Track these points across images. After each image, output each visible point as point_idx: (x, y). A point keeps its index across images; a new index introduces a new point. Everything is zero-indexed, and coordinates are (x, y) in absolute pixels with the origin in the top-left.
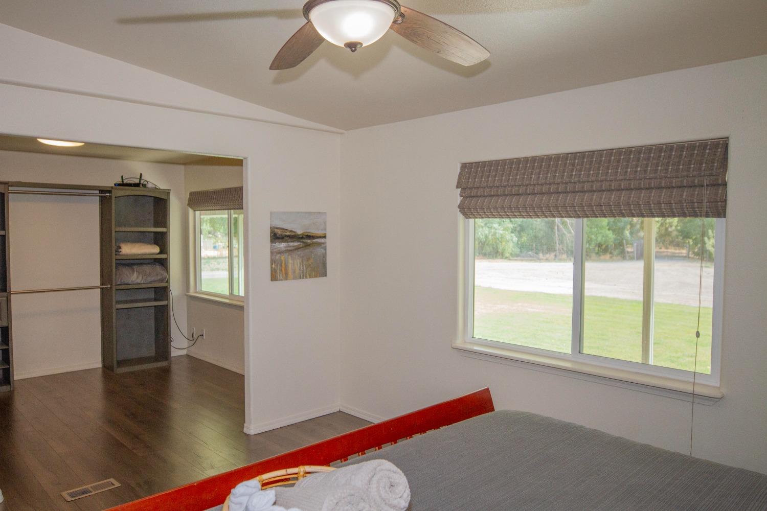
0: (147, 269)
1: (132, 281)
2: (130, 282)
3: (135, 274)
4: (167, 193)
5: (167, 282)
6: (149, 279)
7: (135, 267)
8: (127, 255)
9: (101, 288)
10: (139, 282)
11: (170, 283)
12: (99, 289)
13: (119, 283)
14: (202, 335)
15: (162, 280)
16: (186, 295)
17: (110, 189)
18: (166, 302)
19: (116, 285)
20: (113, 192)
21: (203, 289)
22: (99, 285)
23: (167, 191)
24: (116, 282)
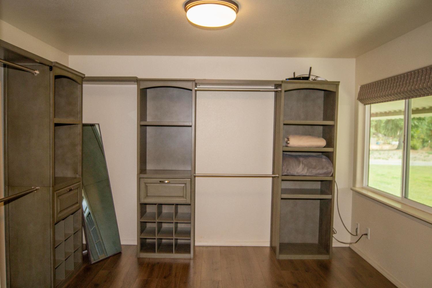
0: (313, 161)
1: (297, 173)
2: (295, 174)
3: (301, 166)
4: (336, 84)
5: (332, 176)
6: (314, 172)
7: (301, 159)
8: (295, 147)
9: (273, 177)
10: (305, 174)
11: (335, 177)
12: (271, 179)
13: (285, 174)
14: (366, 234)
15: (326, 174)
16: (352, 189)
17: (280, 83)
18: (331, 196)
19: (282, 175)
20: (283, 85)
21: (369, 185)
22: (271, 174)
23: (336, 83)
24: (283, 173)
